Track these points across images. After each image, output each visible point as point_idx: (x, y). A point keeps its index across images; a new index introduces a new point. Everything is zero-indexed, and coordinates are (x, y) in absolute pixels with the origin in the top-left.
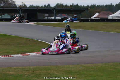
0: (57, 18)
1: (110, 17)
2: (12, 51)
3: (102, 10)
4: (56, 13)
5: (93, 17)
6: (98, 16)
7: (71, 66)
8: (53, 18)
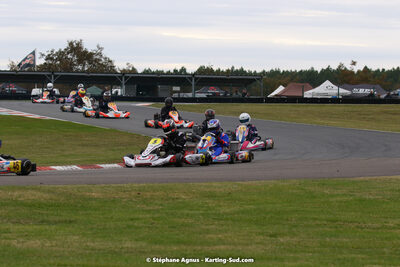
0: (198, 95)
1: (308, 94)
2: (101, 158)
3: (292, 80)
4: (196, 85)
5: (273, 94)
6: (284, 91)
7: (214, 184)
8: (190, 95)
